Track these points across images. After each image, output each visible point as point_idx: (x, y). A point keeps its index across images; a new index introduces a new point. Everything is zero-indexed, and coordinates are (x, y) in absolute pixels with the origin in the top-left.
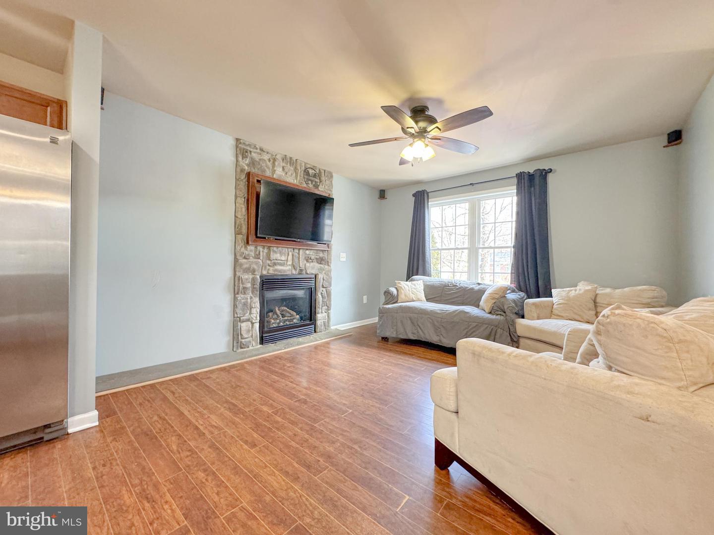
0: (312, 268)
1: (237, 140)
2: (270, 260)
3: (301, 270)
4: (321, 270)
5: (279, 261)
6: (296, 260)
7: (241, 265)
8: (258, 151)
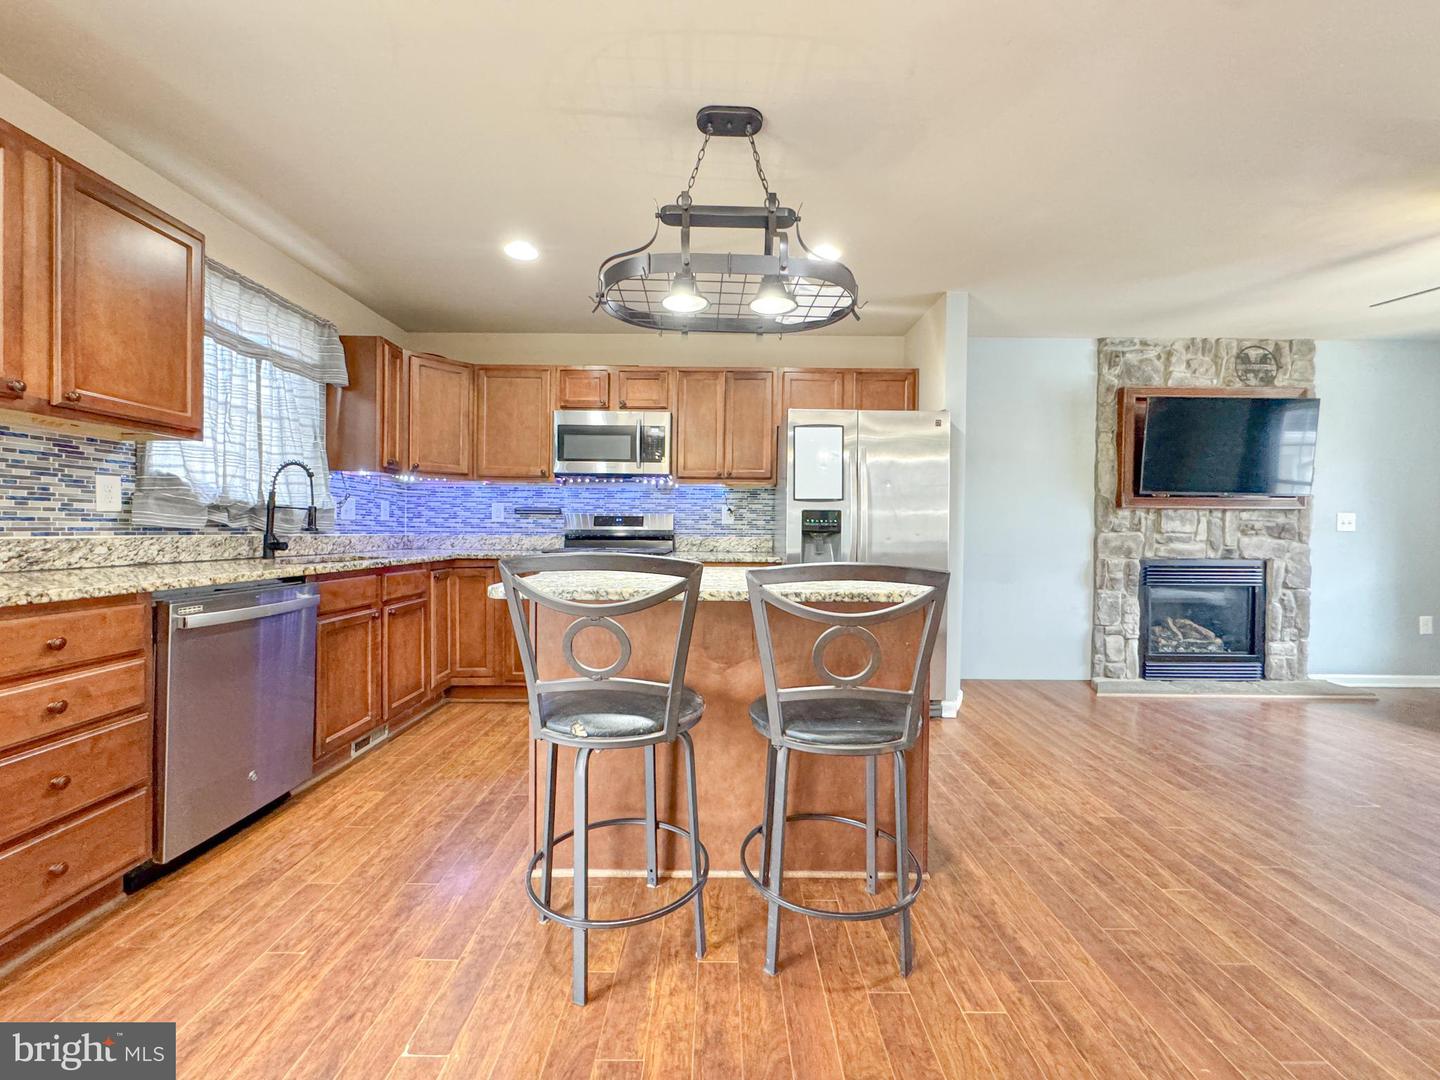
0: (1257, 547)
1: (1101, 341)
2: (1160, 532)
3: (1229, 551)
4: (1280, 552)
5: (1178, 535)
6: (1217, 532)
7: (1106, 542)
8: (1137, 347)
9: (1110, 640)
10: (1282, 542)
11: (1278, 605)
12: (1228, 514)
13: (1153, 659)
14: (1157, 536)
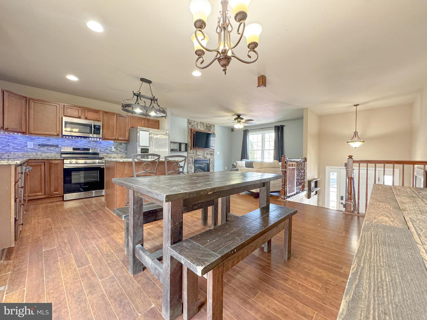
0: (209, 157)
1: (188, 120)
2: (197, 154)
3: (205, 157)
4: (211, 157)
5: (199, 155)
6: (204, 154)
7: (189, 156)
8: (193, 122)
11: (211, 166)
12: (205, 151)
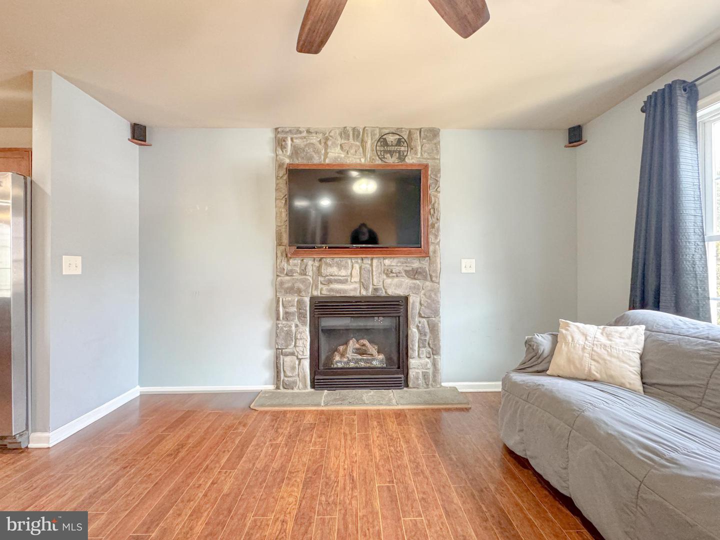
1: (277, 130)
2: (323, 276)
3: (376, 290)
4: (416, 288)
5: (336, 278)
6: (367, 275)
7: (282, 284)
9: (288, 359)
10: (418, 282)
11: (415, 330)
12: (375, 261)
13: (320, 374)
14: (320, 279)
